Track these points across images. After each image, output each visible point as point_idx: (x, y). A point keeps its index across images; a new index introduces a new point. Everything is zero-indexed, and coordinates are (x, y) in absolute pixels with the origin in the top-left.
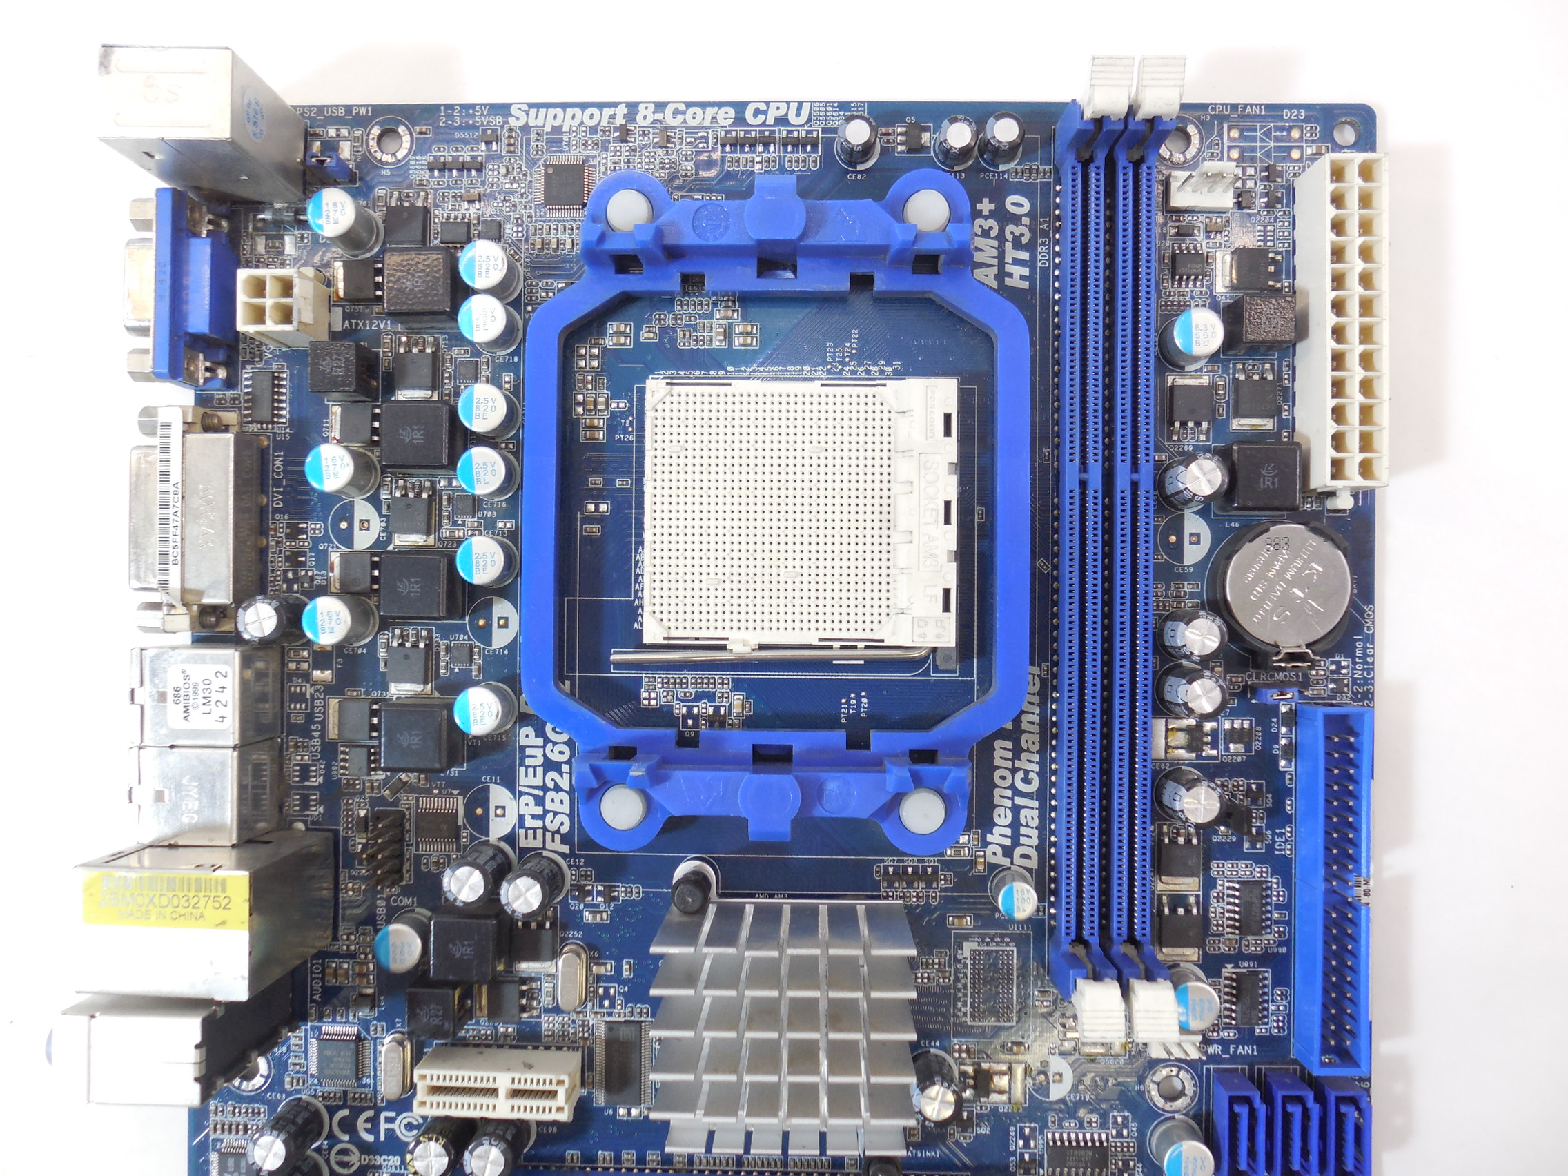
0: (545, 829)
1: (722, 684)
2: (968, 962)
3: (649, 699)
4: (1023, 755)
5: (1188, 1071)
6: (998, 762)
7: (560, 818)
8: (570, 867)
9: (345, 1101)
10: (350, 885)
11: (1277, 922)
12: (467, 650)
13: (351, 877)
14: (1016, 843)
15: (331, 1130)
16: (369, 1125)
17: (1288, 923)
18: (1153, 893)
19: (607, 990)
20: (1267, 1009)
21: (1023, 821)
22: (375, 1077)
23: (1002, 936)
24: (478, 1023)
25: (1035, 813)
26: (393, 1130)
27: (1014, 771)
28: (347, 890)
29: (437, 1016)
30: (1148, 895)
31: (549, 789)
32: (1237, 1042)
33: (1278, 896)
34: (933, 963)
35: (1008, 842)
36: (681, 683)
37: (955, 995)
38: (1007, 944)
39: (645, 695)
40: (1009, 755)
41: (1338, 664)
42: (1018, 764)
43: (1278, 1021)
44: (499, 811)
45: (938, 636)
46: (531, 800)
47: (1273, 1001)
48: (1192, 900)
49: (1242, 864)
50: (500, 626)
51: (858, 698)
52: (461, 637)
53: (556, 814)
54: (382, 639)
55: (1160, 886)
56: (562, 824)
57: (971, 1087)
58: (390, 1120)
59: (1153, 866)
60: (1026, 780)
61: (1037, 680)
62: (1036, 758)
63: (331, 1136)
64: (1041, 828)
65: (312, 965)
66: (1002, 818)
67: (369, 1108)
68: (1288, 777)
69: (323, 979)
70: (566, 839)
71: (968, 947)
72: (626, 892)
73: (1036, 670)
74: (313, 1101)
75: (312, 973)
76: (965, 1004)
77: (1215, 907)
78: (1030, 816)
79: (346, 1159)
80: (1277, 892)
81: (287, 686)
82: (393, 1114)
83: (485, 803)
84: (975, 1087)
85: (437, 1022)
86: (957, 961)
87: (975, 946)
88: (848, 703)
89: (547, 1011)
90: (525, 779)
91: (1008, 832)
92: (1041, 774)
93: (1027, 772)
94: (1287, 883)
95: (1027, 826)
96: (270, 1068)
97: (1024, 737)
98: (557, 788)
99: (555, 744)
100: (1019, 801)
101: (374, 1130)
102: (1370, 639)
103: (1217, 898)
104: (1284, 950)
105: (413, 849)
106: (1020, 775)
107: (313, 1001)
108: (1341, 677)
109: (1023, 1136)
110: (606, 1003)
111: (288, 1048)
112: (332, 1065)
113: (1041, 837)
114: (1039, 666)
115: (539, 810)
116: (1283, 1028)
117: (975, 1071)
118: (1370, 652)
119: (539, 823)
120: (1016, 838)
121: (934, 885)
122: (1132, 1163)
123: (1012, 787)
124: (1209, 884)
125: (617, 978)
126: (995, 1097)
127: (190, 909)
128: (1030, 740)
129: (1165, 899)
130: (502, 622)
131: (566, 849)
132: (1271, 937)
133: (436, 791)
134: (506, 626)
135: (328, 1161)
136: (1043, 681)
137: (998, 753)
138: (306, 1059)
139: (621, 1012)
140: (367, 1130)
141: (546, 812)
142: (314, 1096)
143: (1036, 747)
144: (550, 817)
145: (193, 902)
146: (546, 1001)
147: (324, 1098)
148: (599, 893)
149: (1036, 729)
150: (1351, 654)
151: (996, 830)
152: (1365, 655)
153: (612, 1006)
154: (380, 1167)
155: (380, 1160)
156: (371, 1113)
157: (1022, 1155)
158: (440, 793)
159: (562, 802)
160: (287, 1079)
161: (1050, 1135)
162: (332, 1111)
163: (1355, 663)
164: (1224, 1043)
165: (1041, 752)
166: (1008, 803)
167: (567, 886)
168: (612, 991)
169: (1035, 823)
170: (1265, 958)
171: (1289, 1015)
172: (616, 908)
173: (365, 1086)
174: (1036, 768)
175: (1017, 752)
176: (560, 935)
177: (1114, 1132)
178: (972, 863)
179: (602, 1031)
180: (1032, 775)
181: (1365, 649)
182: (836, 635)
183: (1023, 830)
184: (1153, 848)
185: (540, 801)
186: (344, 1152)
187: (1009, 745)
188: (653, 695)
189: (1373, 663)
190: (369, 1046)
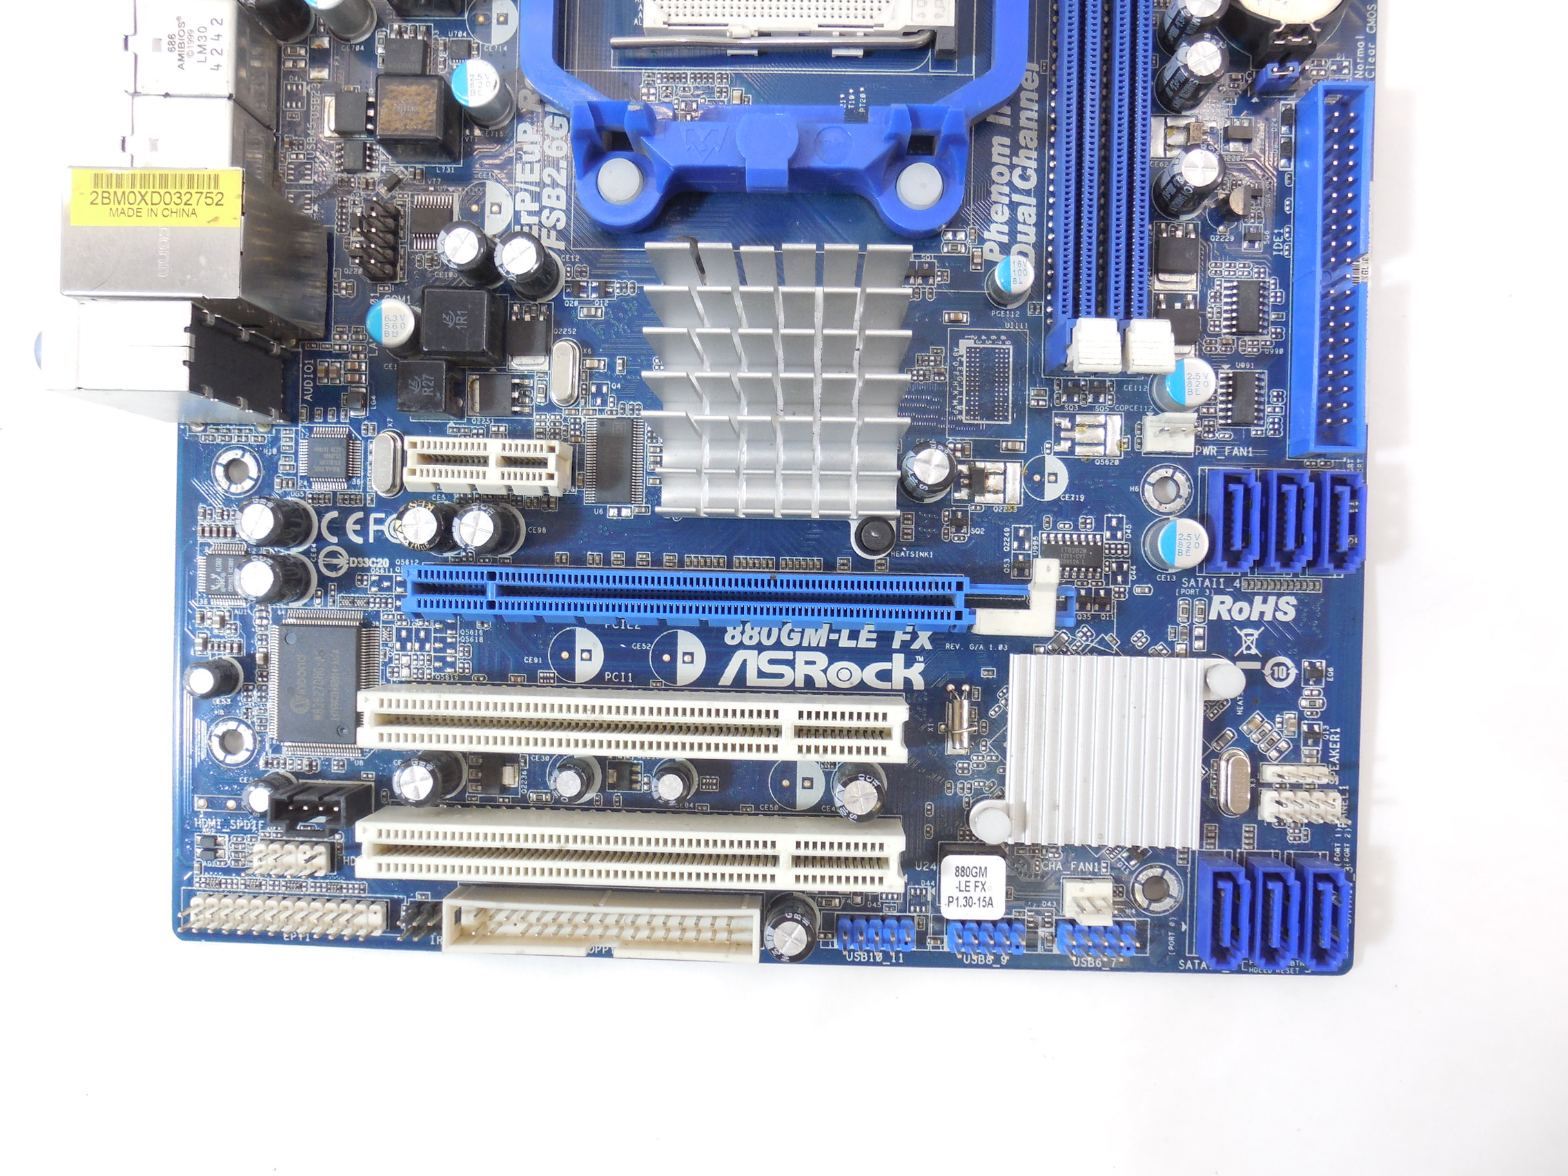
0: (541, 225)
1: (721, 78)
2: (964, 359)
3: (648, 94)
4: (1022, 152)
5: (1183, 473)
6: (995, 158)
7: (556, 214)
8: (565, 263)
9: (335, 502)
10: (344, 284)
11: (1274, 323)
12: (466, 45)
13: (344, 276)
14: (1013, 240)
15: (320, 533)
16: (358, 527)
17: (1286, 324)
18: (1150, 292)
19: (599, 387)
20: (1263, 411)
21: (1020, 218)
22: (365, 476)
23: (998, 334)
24: (469, 421)
25: (1033, 211)
26: (382, 532)
27: (1012, 167)
28: (340, 289)
29: (429, 387)
30: (1145, 292)
31: (545, 185)
32: (1233, 444)
33: (1276, 297)
34: (929, 361)
35: (1005, 239)
36: (680, 78)
37: (951, 393)
38: (1004, 343)
39: (644, 90)
40: (1007, 151)
41: (1340, 64)
42: (1015, 160)
43: (1273, 423)
44: (495, 208)
45: (937, 16)
46: (527, 196)
47: (1269, 403)
48: (1190, 298)
49: (1239, 265)
50: (499, 23)
51: (857, 93)
52: (460, 34)
53: (552, 209)
54: (380, 35)
55: (1158, 286)
56: (558, 220)
57: (965, 486)
58: (379, 521)
59: (1150, 264)
60: (1024, 177)
61: (1036, 77)
62: (1034, 155)
63: (320, 539)
64: (1039, 225)
65: (304, 364)
66: (1000, 214)
67: (359, 509)
68: (1287, 177)
69: (314, 380)
70: (562, 235)
71: (964, 344)
72: (621, 288)
73: (1035, 67)
74: (302, 502)
75: (304, 372)
76: (960, 403)
77: (1212, 308)
78: (1028, 213)
79: (335, 561)
80: (1274, 294)
81: (283, 83)
82: (383, 515)
83: (480, 200)
84: (969, 486)
85: (428, 392)
86: (954, 359)
87: (971, 343)
88: (846, 98)
89: (539, 409)
90: (522, 175)
91: (1006, 229)
92: (1040, 171)
93: (1024, 168)
94: (1284, 284)
95: (1025, 223)
96: (259, 471)
97: (1022, 133)
98: (554, 184)
99: (553, 139)
100: (1016, 198)
101: (363, 532)
102: (1372, 39)
103: (1215, 297)
104: (1281, 351)
105: (408, 247)
106: (1018, 171)
107: (304, 401)
108: (1342, 77)
109: (1017, 538)
110: (599, 401)
111: (279, 450)
112: (322, 463)
113: (1039, 234)
114: (1038, 63)
115: (536, 207)
116: (1278, 429)
117: (970, 469)
118: (1370, 52)
119: (535, 220)
120: (1013, 234)
121: (931, 281)
122: (1125, 566)
123: (1010, 184)
124: (1206, 283)
125: (610, 375)
126: (989, 498)
127: (182, 206)
128: (1028, 137)
129: (1162, 297)
130: (502, 19)
131: (561, 245)
132: (1268, 338)
133: (432, 188)
134: (505, 22)
135: (316, 564)
136: (1042, 78)
137: (996, 150)
138: (296, 461)
139: (613, 410)
140: (355, 532)
141: (542, 208)
142: (304, 498)
143: (1035, 144)
144: (546, 213)
145: (185, 198)
146: (539, 399)
147: (313, 499)
148: (594, 289)
149: (1035, 125)
150: (1351, 53)
151: (993, 227)
152: (1366, 56)
153: (604, 403)
154: (368, 569)
155: (368, 562)
156: (360, 515)
157: (1016, 555)
158: (436, 190)
159: (558, 198)
160: (277, 480)
161: (1044, 536)
162: (320, 513)
163: (1355, 64)
164: (1220, 444)
165: (1040, 149)
166: (1006, 200)
167: (562, 283)
168: (605, 389)
169: (1033, 220)
170: (1260, 359)
171: (1285, 417)
172: (610, 305)
173: (355, 487)
174: (1034, 164)
175: (1015, 148)
176: (554, 332)
177: (1108, 534)
178: (968, 260)
179: (593, 429)
180: (1030, 172)
181: (1366, 49)
182: (837, 21)
183: (1020, 227)
184: (1151, 247)
185: (537, 197)
186: (333, 554)
187: (1007, 141)
188: (652, 91)
189: (1374, 64)
190: (359, 443)
